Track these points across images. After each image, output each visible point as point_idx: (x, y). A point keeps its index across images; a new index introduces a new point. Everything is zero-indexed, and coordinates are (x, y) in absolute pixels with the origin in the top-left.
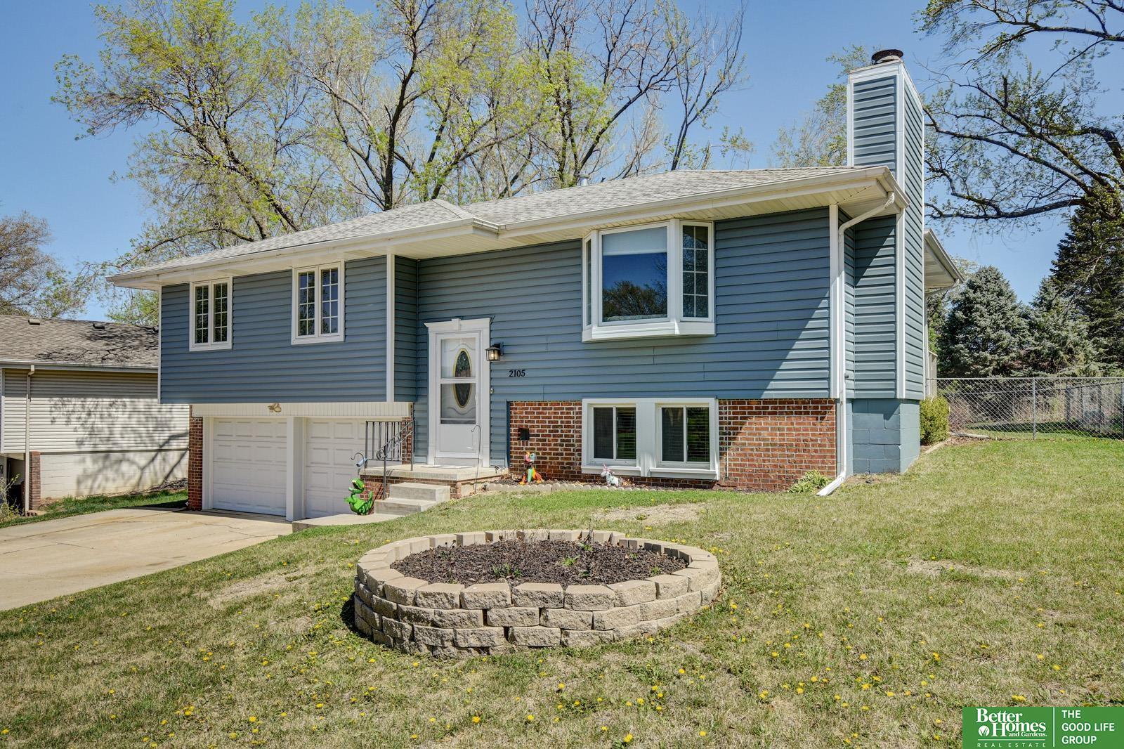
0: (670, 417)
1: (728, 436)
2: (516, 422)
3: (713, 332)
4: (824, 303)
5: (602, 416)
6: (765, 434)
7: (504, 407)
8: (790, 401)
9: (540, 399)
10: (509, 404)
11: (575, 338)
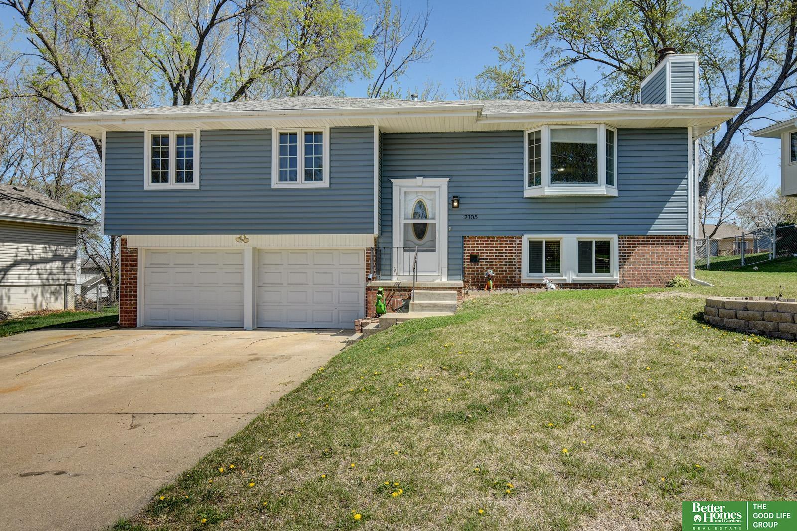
0: (584, 246)
1: (624, 258)
2: (468, 250)
3: (616, 195)
5: (535, 246)
6: (647, 256)
7: (461, 239)
8: (663, 237)
9: (490, 234)
10: (464, 237)
11: (519, 195)
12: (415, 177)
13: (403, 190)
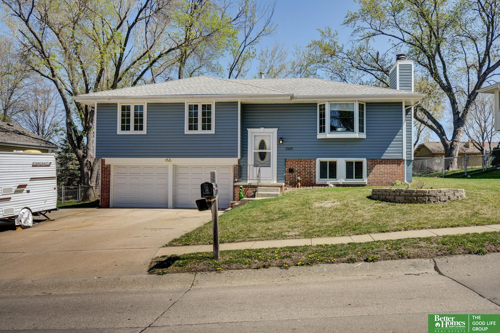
0: (349, 164)
1: (369, 170)
2: (288, 166)
3: (366, 138)
4: (401, 130)
5: (323, 164)
6: (382, 170)
7: (284, 161)
8: (390, 160)
9: (300, 158)
10: (286, 160)
11: (314, 137)
12: (260, 128)
13: (254, 134)
